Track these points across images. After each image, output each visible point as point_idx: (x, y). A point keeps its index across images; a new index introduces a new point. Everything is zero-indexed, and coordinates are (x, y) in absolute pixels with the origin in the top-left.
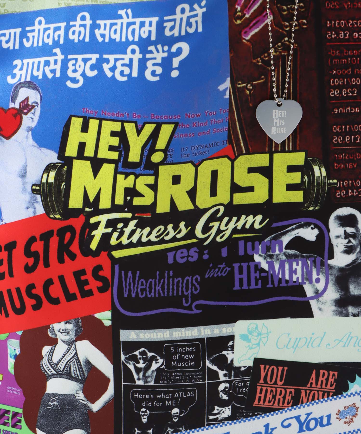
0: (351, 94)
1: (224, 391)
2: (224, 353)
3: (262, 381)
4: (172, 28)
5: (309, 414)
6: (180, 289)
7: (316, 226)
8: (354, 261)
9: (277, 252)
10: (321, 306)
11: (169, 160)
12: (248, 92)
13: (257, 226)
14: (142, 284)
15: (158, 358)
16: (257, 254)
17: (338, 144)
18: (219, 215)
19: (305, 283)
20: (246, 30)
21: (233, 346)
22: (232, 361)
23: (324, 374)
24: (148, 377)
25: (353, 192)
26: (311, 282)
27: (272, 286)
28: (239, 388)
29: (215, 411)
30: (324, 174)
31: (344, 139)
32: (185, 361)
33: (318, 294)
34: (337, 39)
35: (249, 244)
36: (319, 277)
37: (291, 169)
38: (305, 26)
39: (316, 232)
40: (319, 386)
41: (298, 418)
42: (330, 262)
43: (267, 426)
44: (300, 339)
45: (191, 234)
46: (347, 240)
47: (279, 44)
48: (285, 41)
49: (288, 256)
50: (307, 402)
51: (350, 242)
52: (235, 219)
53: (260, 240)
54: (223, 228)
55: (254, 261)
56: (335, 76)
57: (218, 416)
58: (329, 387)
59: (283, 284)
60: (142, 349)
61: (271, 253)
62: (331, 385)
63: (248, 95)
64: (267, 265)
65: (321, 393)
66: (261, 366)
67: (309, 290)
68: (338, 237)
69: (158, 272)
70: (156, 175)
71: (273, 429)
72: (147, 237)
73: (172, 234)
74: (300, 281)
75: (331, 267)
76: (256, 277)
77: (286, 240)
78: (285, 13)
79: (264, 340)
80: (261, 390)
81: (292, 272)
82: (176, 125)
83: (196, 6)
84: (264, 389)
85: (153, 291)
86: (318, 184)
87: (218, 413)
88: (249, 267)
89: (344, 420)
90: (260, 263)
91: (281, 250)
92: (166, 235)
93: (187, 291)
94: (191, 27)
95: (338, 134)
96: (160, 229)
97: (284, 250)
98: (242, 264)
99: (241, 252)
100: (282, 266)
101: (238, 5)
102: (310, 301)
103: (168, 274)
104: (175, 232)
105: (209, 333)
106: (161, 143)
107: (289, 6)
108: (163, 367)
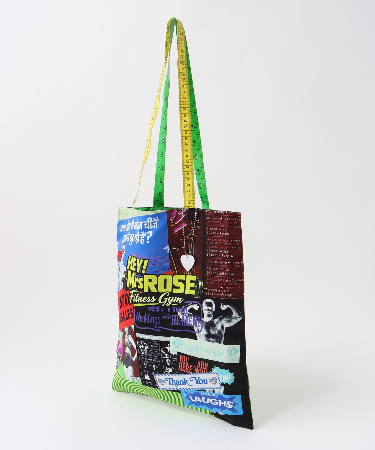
0: (214, 256)
1: (168, 362)
2: (167, 347)
3: (180, 361)
4: (147, 226)
5: (199, 378)
6: (154, 321)
7: (198, 305)
8: (211, 320)
9: (185, 313)
10: (200, 336)
11: (147, 273)
12: (178, 251)
13: (180, 302)
14: (141, 317)
15: (147, 345)
16: (179, 312)
17: (208, 274)
18: (167, 296)
19: (194, 326)
20: (175, 228)
21: (169, 345)
22: (169, 351)
23: (203, 363)
24: (145, 352)
25: (212, 293)
26: (196, 326)
27: (183, 325)
28: (174, 362)
29: (167, 369)
30: (203, 285)
31: (210, 273)
32: (154, 348)
33: (199, 331)
34: (210, 235)
35: (177, 308)
36: (199, 324)
37: (192, 282)
38: (199, 229)
39: (198, 307)
40: (201, 367)
41: (195, 378)
42: (203, 319)
43: (184, 379)
44: (193, 347)
45: (157, 301)
46: (208, 312)
47: (189, 235)
48: (191, 234)
49: (189, 315)
50: (198, 372)
51: (209, 312)
52: (173, 298)
53: (181, 307)
54: (169, 301)
55: (178, 315)
56: (209, 248)
57: (168, 371)
58: (205, 368)
59: (187, 325)
60: (142, 341)
61: (183, 313)
62: (206, 368)
63: (178, 252)
64: (182, 317)
65: (202, 370)
66: (180, 355)
67: (196, 329)
68: (205, 310)
69: (145, 314)
70: (143, 278)
71: (187, 381)
72: (142, 300)
73: (150, 300)
74: (193, 325)
75: (203, 321)
76: (178, 321)
77: (188, 308)
78: (191, 223)
79: (180, 345)
80: (181, 364)
81: (190, 321)
82: (149, 260)
83: (154, 218)
84: (182, 364)
85: (144, 320)
86: (200, 288)
87: (168, 370)
88: (176, 317)
89: (212, 383)
90: (180, 316)
91: (186, 312)
92: (148, 300)
93: (156, 322)
94: (153, 226)
95: (208, 270)
96: (145, 298)
97: (188, 312)
98: (174, 315)
99: (174, 311)
100: (187, 318)
101: (171, 219)
102: (196, 333)
103: (149, 315)
104: (151, 299)
105: (162, 339)
106: (145, 267)
107: (193, 221)
108: (148, 349)
